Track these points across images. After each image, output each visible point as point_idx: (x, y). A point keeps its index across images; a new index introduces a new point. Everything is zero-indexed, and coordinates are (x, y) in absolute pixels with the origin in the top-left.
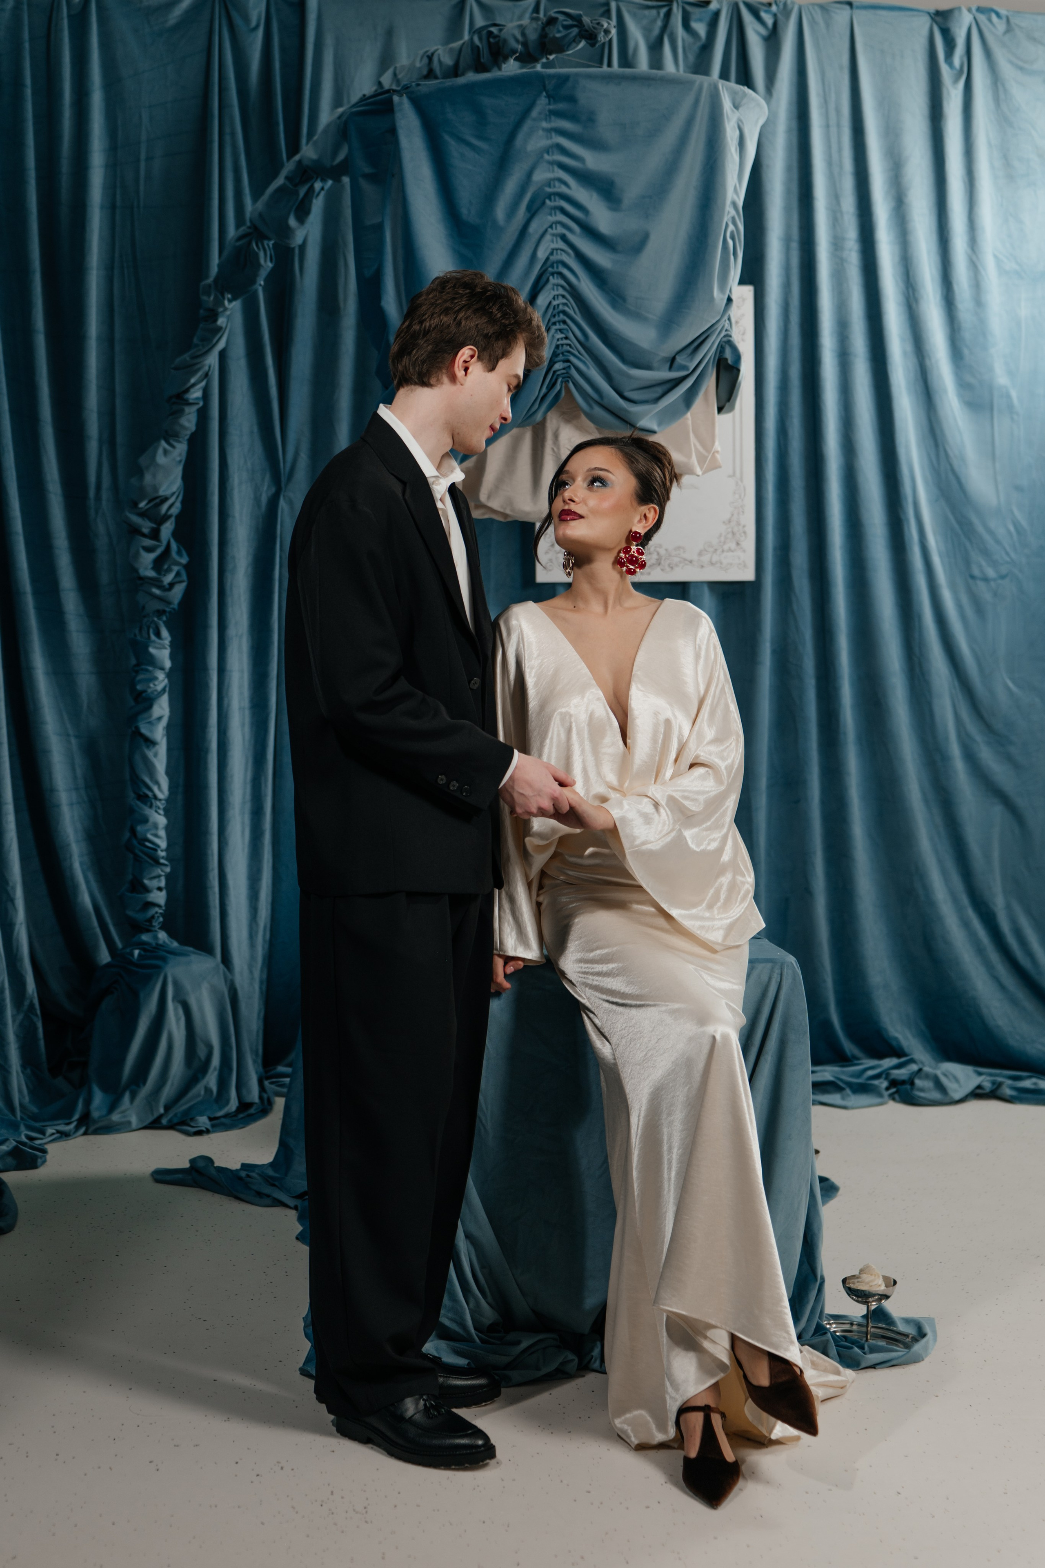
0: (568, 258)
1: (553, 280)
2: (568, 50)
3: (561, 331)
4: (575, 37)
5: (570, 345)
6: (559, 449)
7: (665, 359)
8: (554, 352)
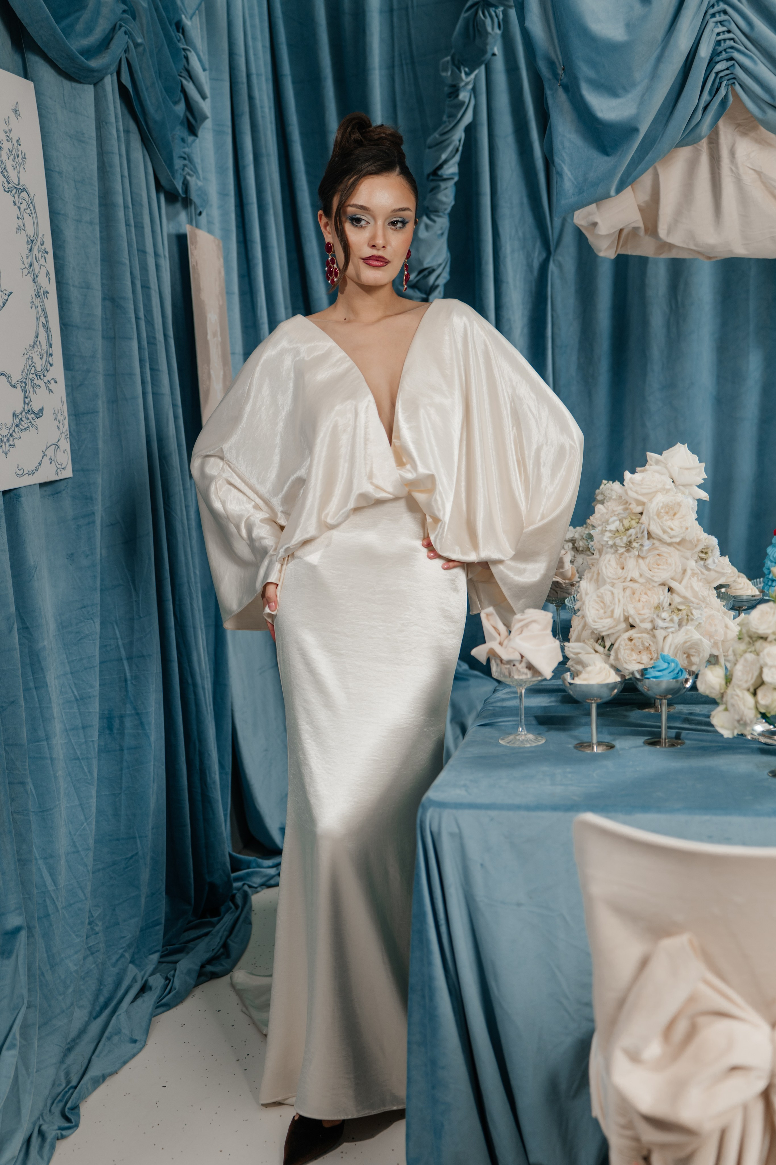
3: (721, 22)
5: (732, 39)
6: (737, 168)
8: (714, 50)
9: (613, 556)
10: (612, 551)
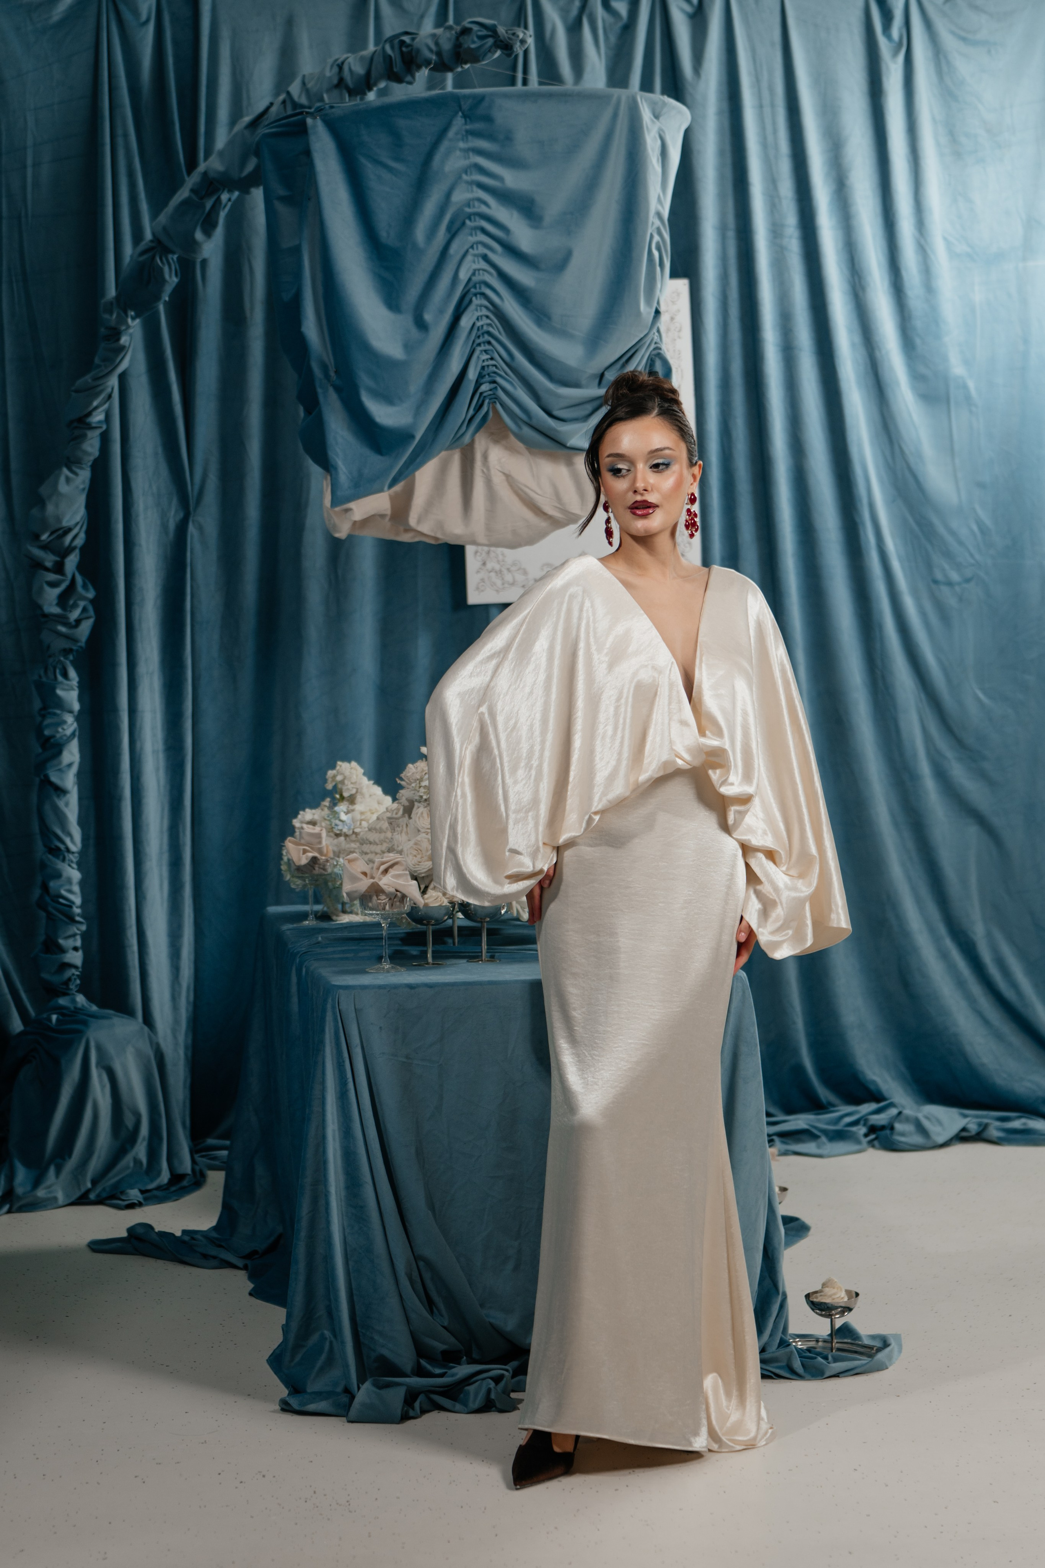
0: (490, 277)
1: (477, 301)
2: (483, 60)
3: (486, 351)
4: (491, 47)
5: (495, 366)
6: (488, 469)
7: (593, 376)
8: (480, 373)
9: (425, 809)
10: (425, 804)
